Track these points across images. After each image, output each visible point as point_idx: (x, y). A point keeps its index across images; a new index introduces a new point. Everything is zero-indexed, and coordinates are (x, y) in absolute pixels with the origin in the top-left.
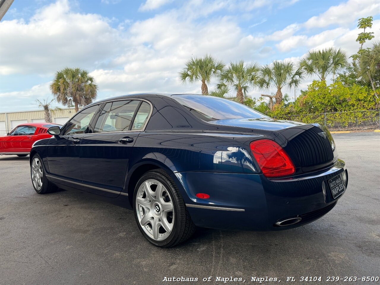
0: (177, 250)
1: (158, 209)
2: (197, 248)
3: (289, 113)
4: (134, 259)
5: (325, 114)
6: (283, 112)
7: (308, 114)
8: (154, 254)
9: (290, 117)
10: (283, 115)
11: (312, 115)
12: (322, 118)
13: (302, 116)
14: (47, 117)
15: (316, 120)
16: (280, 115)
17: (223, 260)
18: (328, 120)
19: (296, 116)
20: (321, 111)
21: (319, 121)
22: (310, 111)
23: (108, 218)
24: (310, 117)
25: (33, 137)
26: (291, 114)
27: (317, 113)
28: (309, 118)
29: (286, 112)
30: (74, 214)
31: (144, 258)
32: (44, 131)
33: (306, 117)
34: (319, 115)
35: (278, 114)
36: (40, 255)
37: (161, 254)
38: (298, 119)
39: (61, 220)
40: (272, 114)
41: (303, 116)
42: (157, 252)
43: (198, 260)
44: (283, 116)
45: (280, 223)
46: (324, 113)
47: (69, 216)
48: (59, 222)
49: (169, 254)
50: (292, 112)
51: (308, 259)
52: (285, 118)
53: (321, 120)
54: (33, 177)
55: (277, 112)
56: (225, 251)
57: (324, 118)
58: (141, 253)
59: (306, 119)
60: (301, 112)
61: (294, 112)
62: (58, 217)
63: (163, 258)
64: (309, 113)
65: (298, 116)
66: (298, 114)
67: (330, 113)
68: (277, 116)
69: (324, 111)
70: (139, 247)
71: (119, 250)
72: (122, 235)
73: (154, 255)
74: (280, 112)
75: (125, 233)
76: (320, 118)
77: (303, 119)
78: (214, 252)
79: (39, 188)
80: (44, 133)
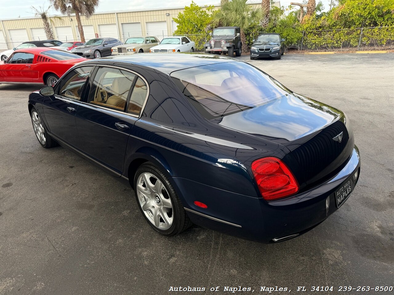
0: (178, 238)
1: (158, 200)
2: (197, 236)
3: (320, 27)
4: (136, 248)
5: (362, 29)
6: (313, 25)
7: (342, 28)
8: (155, 242)
9: (321, 31)
10: (313, 29)
11: (347, 30)
12: (357, 34)
13: (334, 32)
14: (46, 28)
15: (351, 36)
16: (310, 29)
17: (221, 253)
18: (364, 36)
19: (328, 31)
20: (357, 25)
21: (353, 38)
22: (345, 25)
23: (113, 189)
24: (344, 32)
25: (33, 65)
26: (322, 29)
27: (352, 28)
28: (342, 34)
29: (317, 25)
30: (79, 181)
31: (145, 247)
32: (43, 59)
33: (340, 32)
34: (355, 30)
35: (307, 28)
36: (48, 238)
37: (162, 242)
38: (330, 34)
39: (66, 189)
40: (301, 27)
41: (336, 30)
42: (158, 239)
43: (197, 252)
44: (313, 31)
45: (276, 240)
46: (361, 27)
47: (75, 184)
48: (65, 192)
49: (169, 243)
50: (324, 26)
51: (303, 256)
52: (315, 33)
53: (356, 36)
54: (35, 130)
55: (307, 26)
56: (224, 240)
57: (360, 34)
58: (143, 239)
59: (339, 35)
60: (334, 26)
61: (326, 27)
62: (64, 184)
63: (163, 247)
64: (344, 28)
65: (331, 31)
66: (330, 28)
67: (368, 28)
68: (306, 30)
69: (362, 25)
70: (142, 231)
71: (123, 236)
72: (126, 213)
73: (155, 244)
74: (310, 26)
75: (129, 211)
76: (355, 34)
77: (335, 34)
78: (213, 242)
79: (43, 143)
80: (43, 61)
